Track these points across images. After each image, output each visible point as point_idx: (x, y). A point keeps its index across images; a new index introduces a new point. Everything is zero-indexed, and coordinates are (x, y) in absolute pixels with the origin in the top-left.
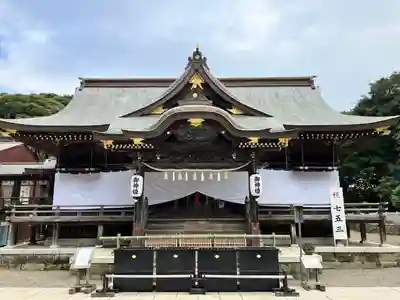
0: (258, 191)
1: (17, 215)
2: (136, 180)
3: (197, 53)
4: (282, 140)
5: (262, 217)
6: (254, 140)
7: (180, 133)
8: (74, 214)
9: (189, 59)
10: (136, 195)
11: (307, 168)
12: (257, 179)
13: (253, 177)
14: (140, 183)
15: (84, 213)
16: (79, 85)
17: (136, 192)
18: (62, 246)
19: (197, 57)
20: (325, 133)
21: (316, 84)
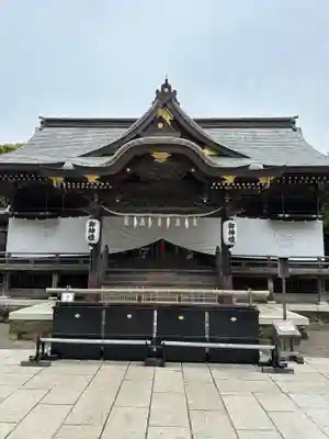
0: (232, 239)
2: (92, 224)
3: (166, 85)
4: (262, 181)
5: (235, 270)
6: (230, 179)
7: (142, 169)
8: (27, 261)
9: (157, 91)
10: (93, 242)
11: (287, 216)
12: (231, 226)
13: (226, 223)
14: (97, 227)
15: (37, 261)
16: (39, 125)
17: (92, 237)
18: (13, 297)
19: (166, 90)
20: (310, 175)
21: (297, 125)
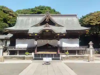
1: (9, 48)
4: (64, 34)
7: (44, 33)
8: (22, 48)
11: (71, 39)
12: (59, 42)
14: (36, 42)
15: (24, 48)
